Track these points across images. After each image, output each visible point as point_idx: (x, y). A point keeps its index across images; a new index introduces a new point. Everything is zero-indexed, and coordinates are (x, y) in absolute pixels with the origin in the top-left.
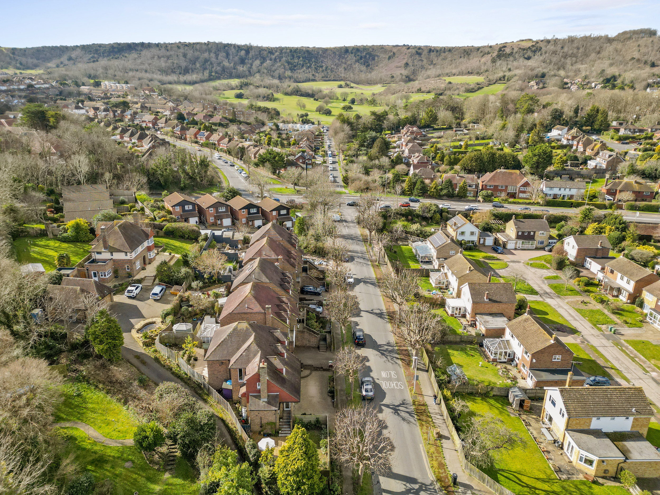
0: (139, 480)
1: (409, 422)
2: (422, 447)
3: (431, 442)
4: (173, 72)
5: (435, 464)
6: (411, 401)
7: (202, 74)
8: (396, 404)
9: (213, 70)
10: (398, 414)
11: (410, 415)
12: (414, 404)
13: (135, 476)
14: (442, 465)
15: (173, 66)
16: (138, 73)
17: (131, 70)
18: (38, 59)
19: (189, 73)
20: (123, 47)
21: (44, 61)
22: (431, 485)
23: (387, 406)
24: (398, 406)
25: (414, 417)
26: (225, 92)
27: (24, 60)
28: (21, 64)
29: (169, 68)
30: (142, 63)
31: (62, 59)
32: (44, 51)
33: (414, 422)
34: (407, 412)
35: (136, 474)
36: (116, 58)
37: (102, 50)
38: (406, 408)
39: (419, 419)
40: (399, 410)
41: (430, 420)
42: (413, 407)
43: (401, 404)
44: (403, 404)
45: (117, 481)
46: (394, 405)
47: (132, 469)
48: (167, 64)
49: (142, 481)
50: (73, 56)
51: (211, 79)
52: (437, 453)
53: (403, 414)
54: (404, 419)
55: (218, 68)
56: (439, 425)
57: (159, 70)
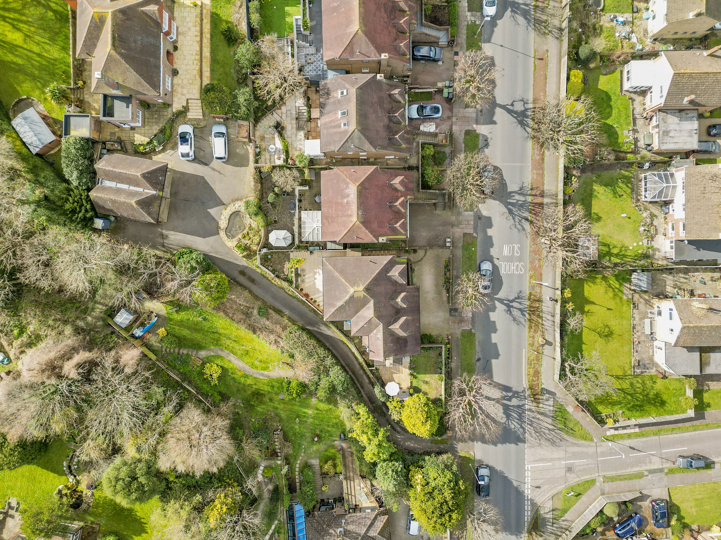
1: (519, 323)
2: (525, 353)
5: (532, 371)
6: (528, 293)
8: (511, 298)
10: (511, 313)
11: (522, 314)
12: (529, 298)
14: (537, 373)
22: (522, 392)
23: (501, 301)
24: (512, 301)
33: (524, 323)
34: (520, 310)
38: (520, 303)
39: (530, 320)
40: (512, 307)
41: (540, 321)
42: (528, 303)
43: (516, 298)
44: (518, 298)
46: (508, 300)
52: (537, 360)
53: (515, 312)
54: (515, 320)
56: (547, 328)
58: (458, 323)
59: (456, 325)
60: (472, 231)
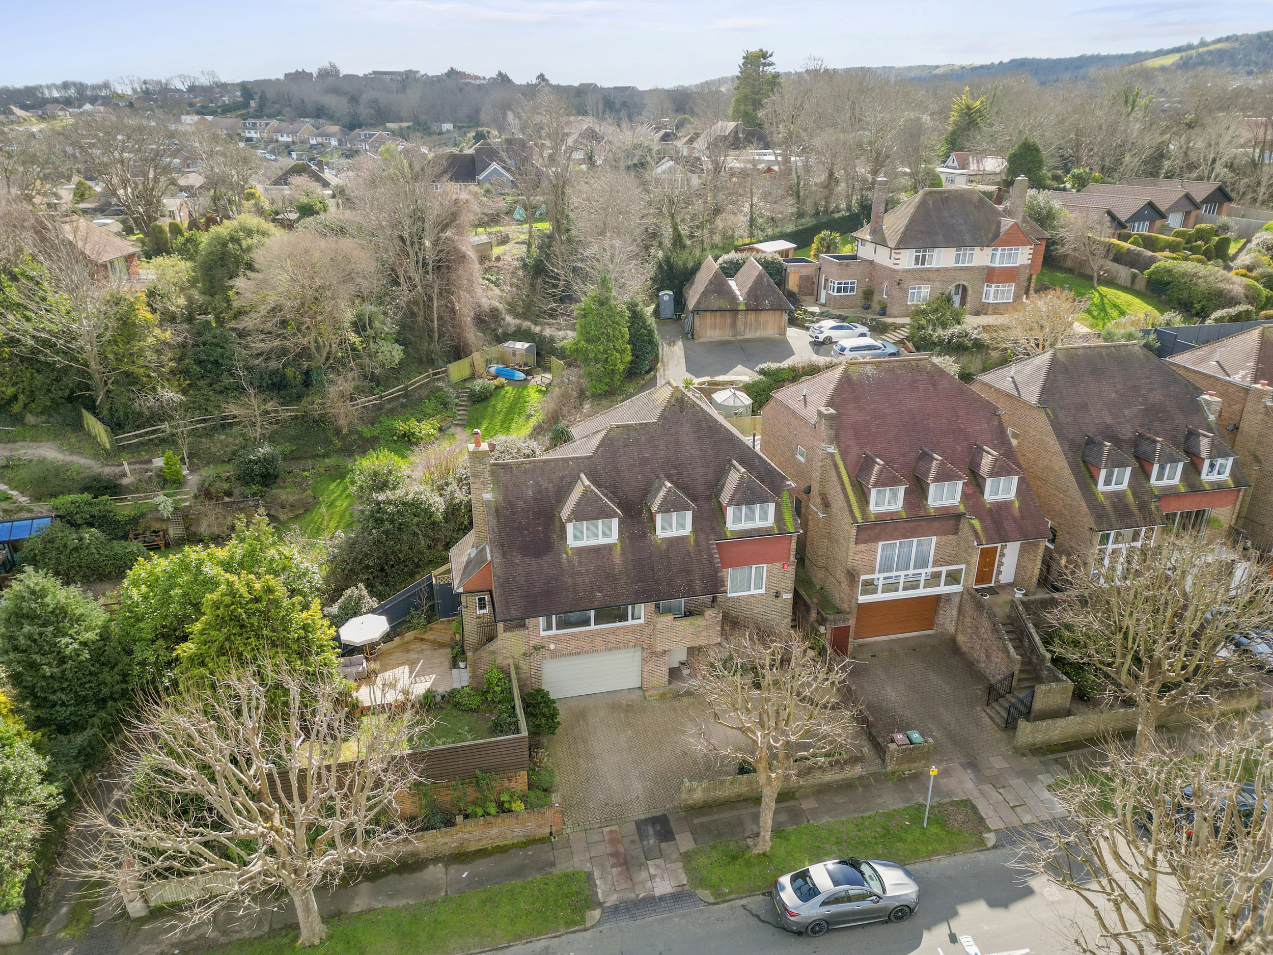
58: (615, 855)
59: (604, 849)
60: (994, 823)
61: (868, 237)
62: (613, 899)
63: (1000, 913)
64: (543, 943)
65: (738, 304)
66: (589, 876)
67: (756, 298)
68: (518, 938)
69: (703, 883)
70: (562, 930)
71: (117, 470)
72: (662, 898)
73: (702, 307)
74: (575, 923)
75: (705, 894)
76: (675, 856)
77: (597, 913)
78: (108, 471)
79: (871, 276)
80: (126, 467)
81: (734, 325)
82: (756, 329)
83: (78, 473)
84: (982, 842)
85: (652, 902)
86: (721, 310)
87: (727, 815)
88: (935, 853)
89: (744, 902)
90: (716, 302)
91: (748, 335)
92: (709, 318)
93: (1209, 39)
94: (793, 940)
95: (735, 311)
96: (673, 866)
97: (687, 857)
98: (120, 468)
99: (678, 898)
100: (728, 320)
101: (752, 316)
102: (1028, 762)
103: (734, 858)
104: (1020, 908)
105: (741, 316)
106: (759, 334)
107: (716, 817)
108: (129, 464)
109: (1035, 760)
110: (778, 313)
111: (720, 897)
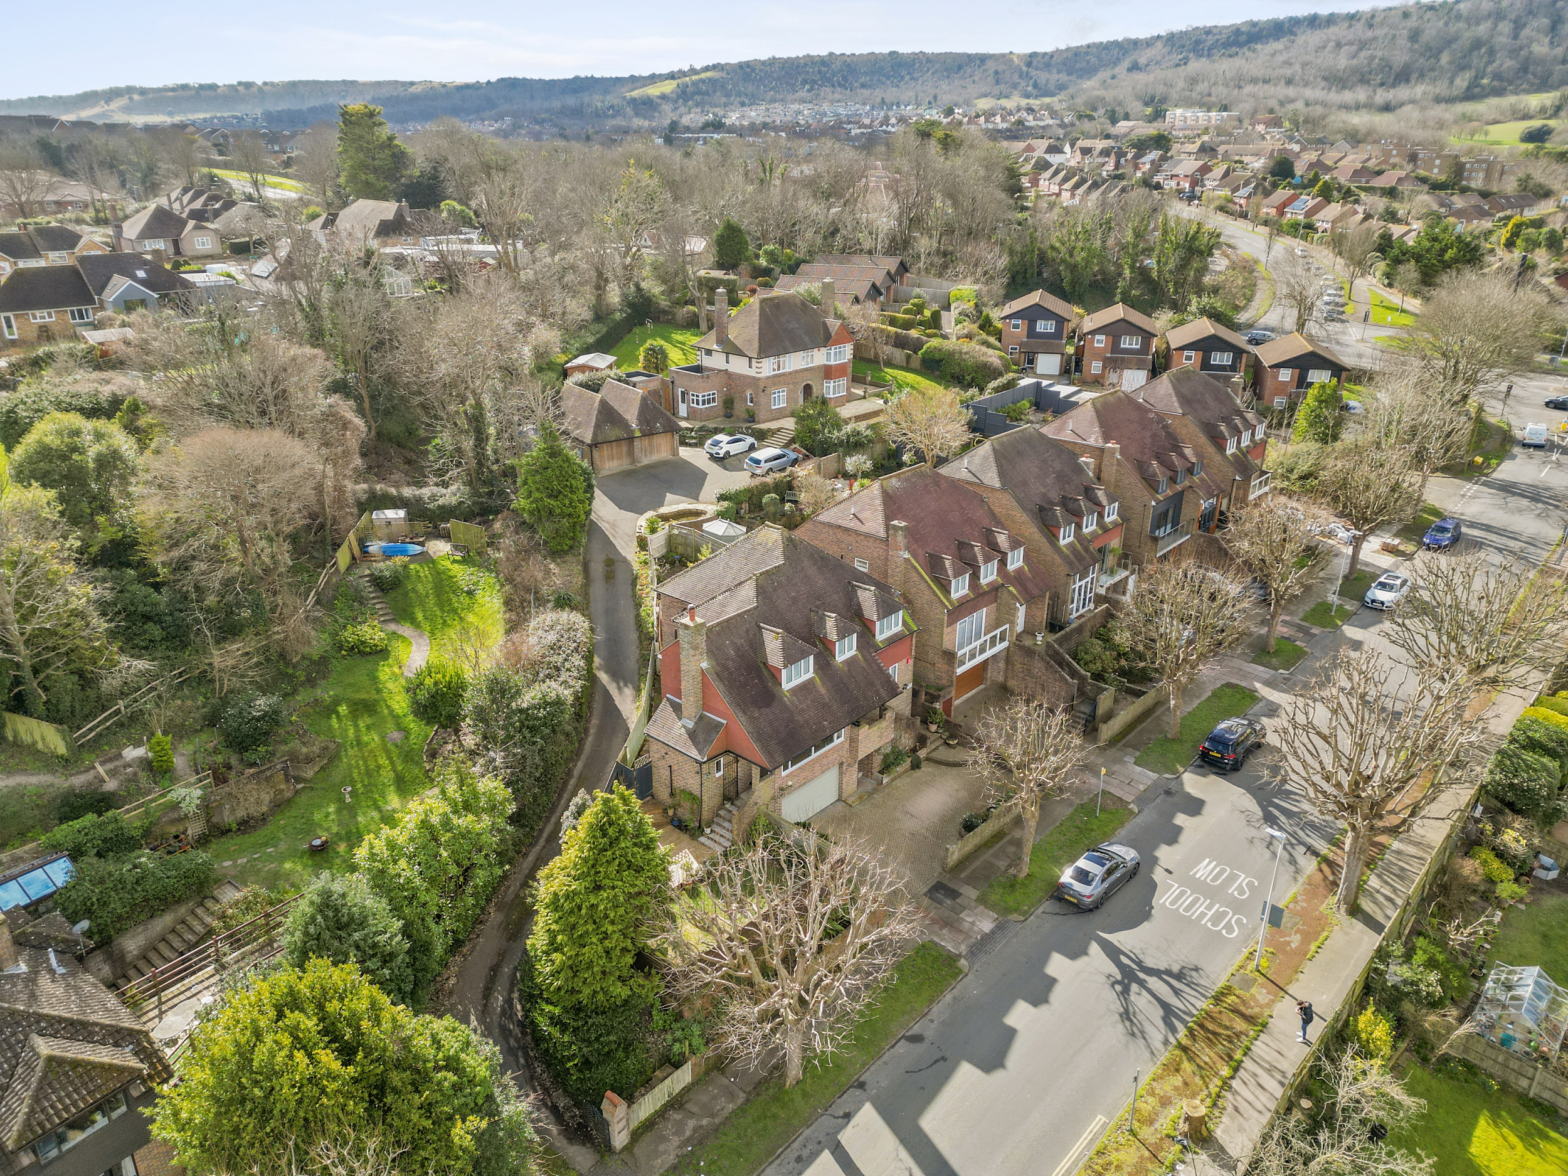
0: (383, 772)
1: (1136, 1033)
2: (1096, 1128)
3: (1145, 1132)
4: (1364, 80)
6: (1221, 983)
7: (1446, 82)
8: (1150, 963)
9: (1489, 69)
10: (1126, 991)
11: (1166, 1020)
12: (1218, 998)
13: (383, 761)
15: (1369, 64)
16: (1266, 87)
17: (1254, 81)
18: (1069, 74)
19: (1407, 81)
20: (1261, 30)
21: (1080, 77)
23: (1113, 953)
24: (1154, 972)
25: (1173, 1030)
26: (1491, 128)
27: (1042, 77)
28: (1035, 86)
29: (1355, 71)
30: (1288, 63)
31: (1117, 70)
32: (1087, 54)
33: (1157, 1044)
34: (1165, 1006)
35: (390, 758)
36: (1231, 56)
37: (1211, 40)
38: (1177, 992)
39: (1184, 1049)
40: (1142, 983)
41: (1226, 1072)
42: (1204, 1004)
43: (1169, 972)
44: (1179, 976)
45: (351, 752)
46: (1139, 963)
47: (393, 748)
48: (1355, 62)
49: (387, 776)
50: (1142, 61)
51: (1469, 95)
53: (1140, 1000)
54: (1127, 1015)
55: (1509, 63)
56: (1243, 1106)
57: (1325, 79)
58: (934, 922)
60: (1128, 798)
61: (715, 347)
62: (963, 949)
63: (1176, 847)
64: (948, 997)
65: (633, 431)
66: (932, 942)
67: (648, 423)
68: (931, 1001)
69: (1007, 911)
70: (954, 983)
71: (90, 776)
72: (993, 932)
73: (600, 439)
74: (957, 974)
75: (1015, 917)
76: (973, 904)
77: (963, 961)
78: (78, 781)
79: (728, 385)
80: (100, 770)
81: (631, 453)
82: (651, 453)
83: (39, 796)
84: (1131, 812)
85: (987, 938)
86: (618, 440)
87: (977, 863)
88: (1115, 829)
89: (1041, 910)
90: (612, 433)
91: (646, 461)
92: (606, 450)
93: (698, 67)
94: (1091, 915)
95: (631, 439)
96: (977, 911)
97: (982, 900)
98: (92, 773)
99: (1000, 927)
100: (625, 449)
101: (646, 441)
102: (1112, 752)
103: (1012, 886)
104: (1183, 838)
105: (637, 443)
106: (655, 458)
107: (973, 867)
108: (102, 763)
109: (1114, 750)
110: (669, 435)
111: (1027, 915)
